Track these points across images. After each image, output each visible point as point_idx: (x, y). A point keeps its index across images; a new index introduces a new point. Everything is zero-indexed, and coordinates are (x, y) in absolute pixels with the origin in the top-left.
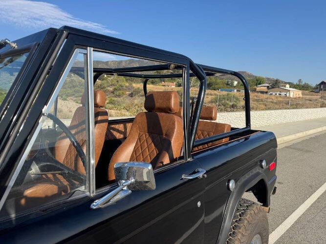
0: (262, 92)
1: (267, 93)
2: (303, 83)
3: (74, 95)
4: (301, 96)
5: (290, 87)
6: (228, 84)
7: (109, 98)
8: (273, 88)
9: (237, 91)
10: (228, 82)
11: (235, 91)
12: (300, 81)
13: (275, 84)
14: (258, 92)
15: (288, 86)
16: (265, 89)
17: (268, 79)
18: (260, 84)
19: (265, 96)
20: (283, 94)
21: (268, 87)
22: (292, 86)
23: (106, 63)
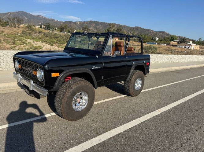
0: (174, 46)
1: (176, 46)
2: (202, 41)
3: (57, 42)
4: (199, 49)
5: (192, 43)
6: (152, 39)
7: (78, 45)
8: (181, 43)
9: (158, 44)
10: (152, 38)
11: (157, 44)
12: (200, 39)
13: (183, 41)
14: (171, 45)
15: (191, 42)
16: (176, 44)
17: (179, 37)
18: (173, 40)
19: (175, 48)
20: (187, 47)
21: (178, 42)
22: (194, 42)
23: (75, 23)
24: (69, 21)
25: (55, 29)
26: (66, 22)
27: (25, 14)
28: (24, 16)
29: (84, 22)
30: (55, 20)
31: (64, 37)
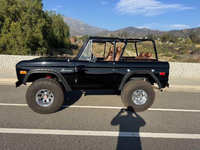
7: (174, 54)
23: (181, 31)
24: (174, 30)
25: (157, 40)
26: (171, 31)
27: (132, 28)
28: (131, 31)
29: (193, 29)
30: (158, 31)
31: (162, 47)
